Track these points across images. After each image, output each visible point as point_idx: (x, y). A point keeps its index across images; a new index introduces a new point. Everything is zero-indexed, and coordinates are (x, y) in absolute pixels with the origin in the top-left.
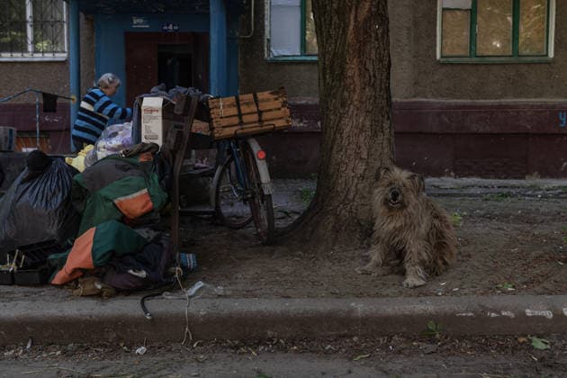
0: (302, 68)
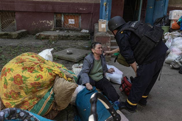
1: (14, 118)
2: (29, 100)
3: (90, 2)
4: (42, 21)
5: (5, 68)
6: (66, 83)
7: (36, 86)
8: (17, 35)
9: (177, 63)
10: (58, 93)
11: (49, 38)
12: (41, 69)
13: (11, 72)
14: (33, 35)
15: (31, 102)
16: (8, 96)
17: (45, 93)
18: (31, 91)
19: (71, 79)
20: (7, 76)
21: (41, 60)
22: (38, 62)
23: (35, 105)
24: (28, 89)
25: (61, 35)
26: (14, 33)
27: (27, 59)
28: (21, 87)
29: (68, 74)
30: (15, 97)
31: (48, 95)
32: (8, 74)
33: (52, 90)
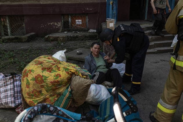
1: (45, 112)
2: (50, 97)
3: (97, 2)
4: (49, 23)
5: (26, 70)
6: (83, 80)
7: (55, 84)
8: (27, 39)
10: (75, 89)
11: (58, 40)
12: (59, 69)
13: (32, 73)
14: (42, 37)
15: (52, 99)
16: (30, 95)
17: (64, 90)
18: (51, 89)
19: (86, 77)
20: (29, 76)
21: (56, 61)
22: (55, 63)
23: (55, 101)
24: (49, 87)
25: (69, 36)
26: (23, 37)
27: (44, 61)
28: (42, 85)
29: (83, 72)
30: (36, 95)
31: (67, 92)
32: (29, 75)
33: (69, 88)
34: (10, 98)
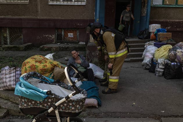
0: (163, 9)
1: (35, 76)
3: (86, 19)
4: (45, 36)
5: (25, 62)
7: (43, 70)
8: (24, 48)
9: (148, 65)
10: (56, 75)
11: (51, 50)
12: (46, 62)
13: (29, 63)
14: (37, 47)
17: (48, 75)
25: (61, 47)
26: (21, 46)
31: (50, 76)
32: (27, 65)
33: (52, 74)
34: (13, 82)
